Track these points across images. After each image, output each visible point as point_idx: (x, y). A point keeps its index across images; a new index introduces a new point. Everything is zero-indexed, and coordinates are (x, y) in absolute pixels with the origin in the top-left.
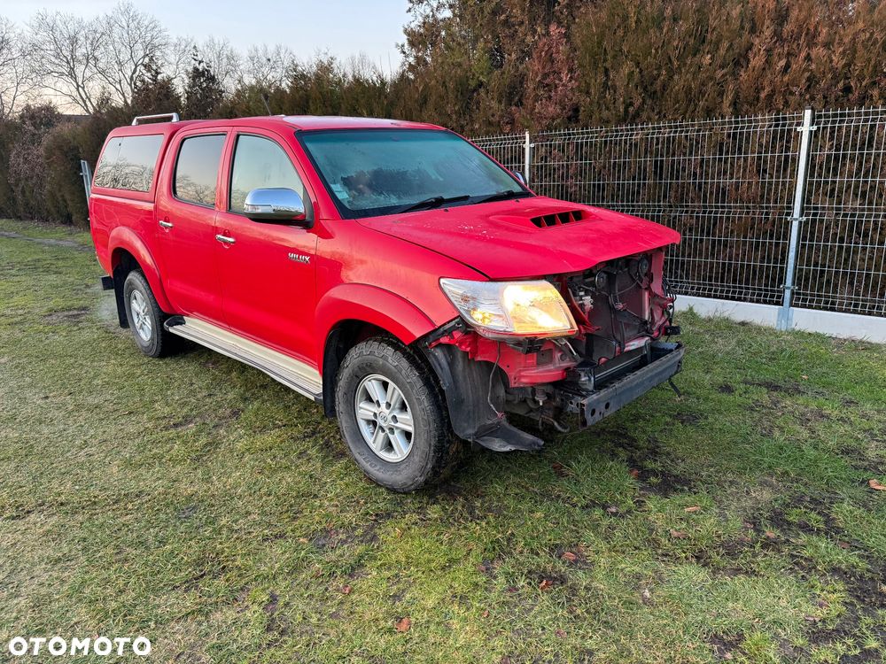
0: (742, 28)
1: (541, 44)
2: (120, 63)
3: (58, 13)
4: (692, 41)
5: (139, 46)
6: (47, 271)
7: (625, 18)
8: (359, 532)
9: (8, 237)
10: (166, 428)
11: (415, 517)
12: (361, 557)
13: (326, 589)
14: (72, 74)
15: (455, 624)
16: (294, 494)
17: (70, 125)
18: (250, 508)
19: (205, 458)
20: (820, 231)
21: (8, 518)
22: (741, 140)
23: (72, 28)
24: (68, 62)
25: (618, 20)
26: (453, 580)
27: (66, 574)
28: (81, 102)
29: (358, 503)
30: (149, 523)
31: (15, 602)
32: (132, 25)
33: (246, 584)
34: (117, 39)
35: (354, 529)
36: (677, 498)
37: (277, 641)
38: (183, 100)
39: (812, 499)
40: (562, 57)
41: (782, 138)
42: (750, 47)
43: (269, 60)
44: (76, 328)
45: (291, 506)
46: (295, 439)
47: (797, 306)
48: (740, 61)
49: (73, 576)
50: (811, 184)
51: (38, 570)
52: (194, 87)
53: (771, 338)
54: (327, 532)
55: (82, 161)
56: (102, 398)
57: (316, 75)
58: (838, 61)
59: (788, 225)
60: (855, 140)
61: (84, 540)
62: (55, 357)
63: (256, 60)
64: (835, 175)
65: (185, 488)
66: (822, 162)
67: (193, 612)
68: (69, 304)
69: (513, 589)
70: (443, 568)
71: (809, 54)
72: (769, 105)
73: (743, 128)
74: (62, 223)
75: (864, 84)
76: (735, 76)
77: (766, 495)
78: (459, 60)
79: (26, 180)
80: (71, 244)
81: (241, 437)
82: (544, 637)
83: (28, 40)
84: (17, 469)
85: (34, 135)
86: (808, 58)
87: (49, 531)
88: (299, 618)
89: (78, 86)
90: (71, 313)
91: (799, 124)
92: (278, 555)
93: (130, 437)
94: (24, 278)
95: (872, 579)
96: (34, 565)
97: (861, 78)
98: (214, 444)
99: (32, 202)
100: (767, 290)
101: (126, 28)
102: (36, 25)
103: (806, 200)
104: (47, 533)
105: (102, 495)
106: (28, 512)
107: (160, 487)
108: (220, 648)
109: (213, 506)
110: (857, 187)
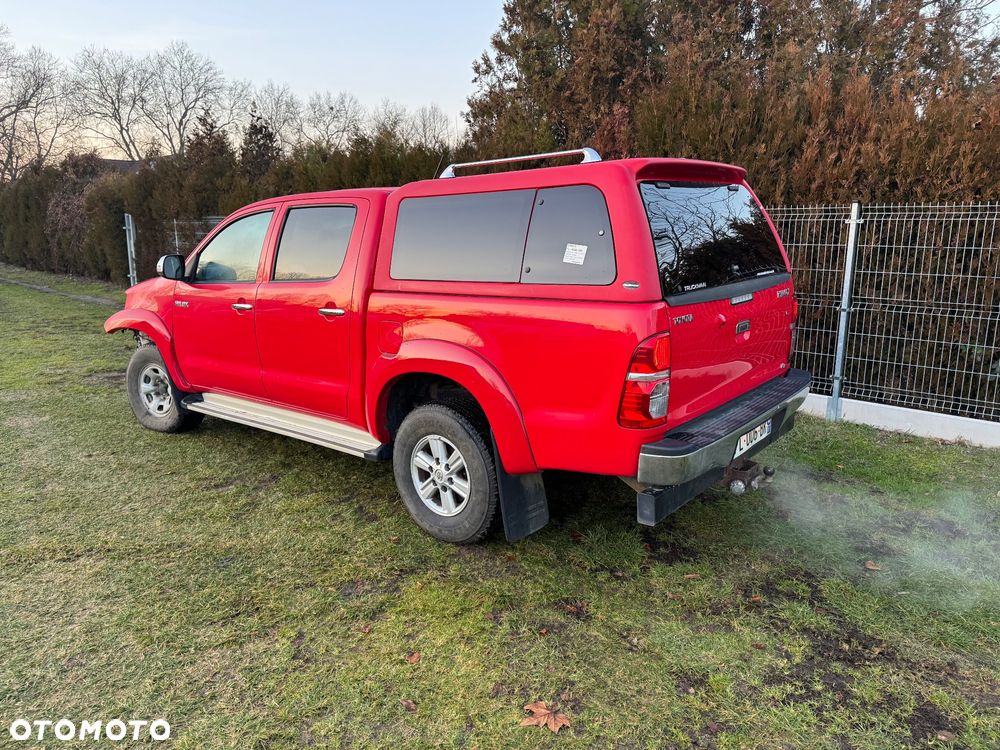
0: (797, 118)
1: (603, 123)
2: (169, 106)
3: (105, 50)
4: (748, 130)
5: (191, 89)
6: (85, 329)
7: (686, 102)
8: (383, 584)
9: (40, 291)
10: (208, 489)
11: (436, 573)
12: (383, 604)
13: (349, 629)
14: (116, 116)
15: (459, 659)
16: (327, 550)
17: (115, 176)
18: (284, 561)
19: (244, 517)
20: (867, 322)
21: (59, 560)
22: (792, 228)
23: (120, 66)
24: (113, 103)
25: (679, 104)
26: (464, 624)
27: (115, 608)
28: (124, 146)
29: (385, 559)
30: (190, 571)
31: (70, 627)
32: (185, 66)
33: (277, 622)
34: (168, 81)
35: (379, 581)
36: (679, 566)
37: (301, 666)
38: (238, 157)
39: (806, 573)
40: (623, 137)
41: (831, 229)
42: (804, 138)
43: (332, 108)
44: (117, 390)
45: (323, 560)
46: (331, 503)
47: (845, 396)
48: (794, 151)
49: (122, 609)
50: (858, 275)
51: (89, 604)
52: (250, 143)
53: (818, 427)
54: (353, 583)
55: (126, 215)
56: (145, 459)
57: (378, 139)
58: (885, 158)
59: (837, 315)
60: (899, 235)
61: (131, 581)
62: (97, 418)
63: (317, 108)
64: (881, 268)
65: (225, 542)
66: (869, 255)
67: (229, 642)
68: (110, 365)
69: (515, 633)
70: (456, 616)
71: (859, 149)
72: (820, 198)
73: (794, 217)
74: (99, 278)
75: (908, 181)
76: (788, 165)
77: (765, 568)
78: (522, 134)
79: (64, 231)
80: (109, 302)
81: (279, 499)
82: (534, 670)
83: (72, 78)
84: (65, 519)
85: (75, 184)
86: (858, 152)
87: (98, 572)
88: (322, 650)
89: (122, 128)
90: (111, 375)
91: (847, 217)
92: (307, 600)
93: (173, 495)
94: (60, 337)
95: (837, 639)
96: (85, 599)
97: (906, 175)
98: (253, 505)
99: (69, 255)
100: (817, 380)
101: (179, 69)
102: (81, 61)
103: (854, 291)
104: (97, 574)
105: (147, 544)
106: (78, 556)
107: (201, 540)
108: (251, 670)
109: (250, 558)
110: (902, 281)
